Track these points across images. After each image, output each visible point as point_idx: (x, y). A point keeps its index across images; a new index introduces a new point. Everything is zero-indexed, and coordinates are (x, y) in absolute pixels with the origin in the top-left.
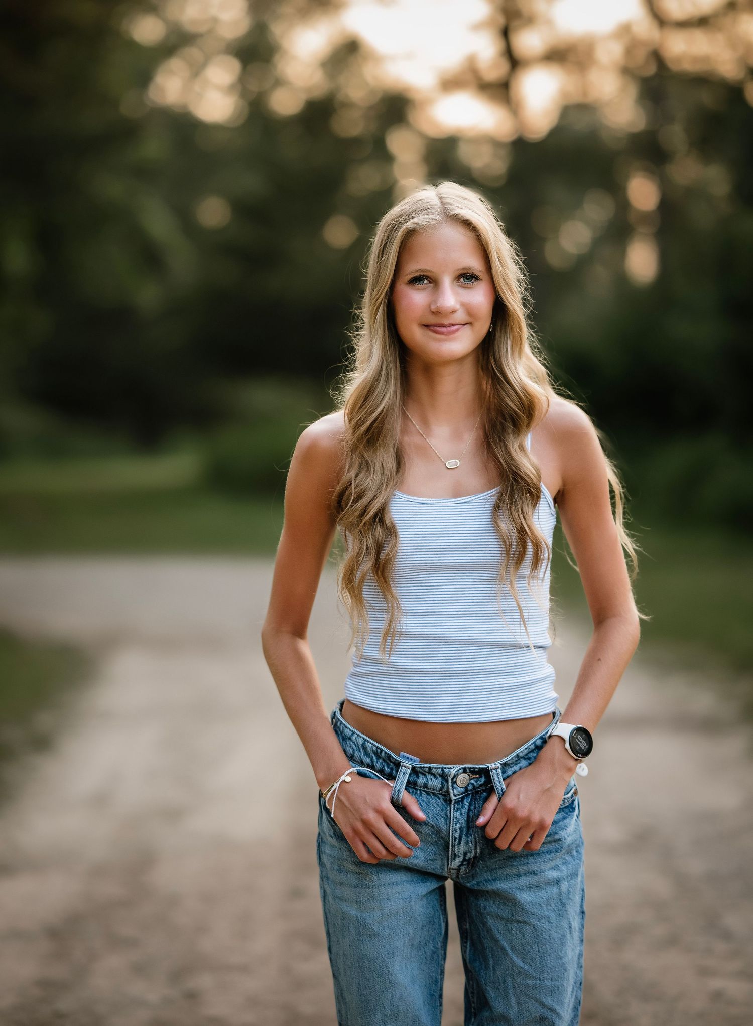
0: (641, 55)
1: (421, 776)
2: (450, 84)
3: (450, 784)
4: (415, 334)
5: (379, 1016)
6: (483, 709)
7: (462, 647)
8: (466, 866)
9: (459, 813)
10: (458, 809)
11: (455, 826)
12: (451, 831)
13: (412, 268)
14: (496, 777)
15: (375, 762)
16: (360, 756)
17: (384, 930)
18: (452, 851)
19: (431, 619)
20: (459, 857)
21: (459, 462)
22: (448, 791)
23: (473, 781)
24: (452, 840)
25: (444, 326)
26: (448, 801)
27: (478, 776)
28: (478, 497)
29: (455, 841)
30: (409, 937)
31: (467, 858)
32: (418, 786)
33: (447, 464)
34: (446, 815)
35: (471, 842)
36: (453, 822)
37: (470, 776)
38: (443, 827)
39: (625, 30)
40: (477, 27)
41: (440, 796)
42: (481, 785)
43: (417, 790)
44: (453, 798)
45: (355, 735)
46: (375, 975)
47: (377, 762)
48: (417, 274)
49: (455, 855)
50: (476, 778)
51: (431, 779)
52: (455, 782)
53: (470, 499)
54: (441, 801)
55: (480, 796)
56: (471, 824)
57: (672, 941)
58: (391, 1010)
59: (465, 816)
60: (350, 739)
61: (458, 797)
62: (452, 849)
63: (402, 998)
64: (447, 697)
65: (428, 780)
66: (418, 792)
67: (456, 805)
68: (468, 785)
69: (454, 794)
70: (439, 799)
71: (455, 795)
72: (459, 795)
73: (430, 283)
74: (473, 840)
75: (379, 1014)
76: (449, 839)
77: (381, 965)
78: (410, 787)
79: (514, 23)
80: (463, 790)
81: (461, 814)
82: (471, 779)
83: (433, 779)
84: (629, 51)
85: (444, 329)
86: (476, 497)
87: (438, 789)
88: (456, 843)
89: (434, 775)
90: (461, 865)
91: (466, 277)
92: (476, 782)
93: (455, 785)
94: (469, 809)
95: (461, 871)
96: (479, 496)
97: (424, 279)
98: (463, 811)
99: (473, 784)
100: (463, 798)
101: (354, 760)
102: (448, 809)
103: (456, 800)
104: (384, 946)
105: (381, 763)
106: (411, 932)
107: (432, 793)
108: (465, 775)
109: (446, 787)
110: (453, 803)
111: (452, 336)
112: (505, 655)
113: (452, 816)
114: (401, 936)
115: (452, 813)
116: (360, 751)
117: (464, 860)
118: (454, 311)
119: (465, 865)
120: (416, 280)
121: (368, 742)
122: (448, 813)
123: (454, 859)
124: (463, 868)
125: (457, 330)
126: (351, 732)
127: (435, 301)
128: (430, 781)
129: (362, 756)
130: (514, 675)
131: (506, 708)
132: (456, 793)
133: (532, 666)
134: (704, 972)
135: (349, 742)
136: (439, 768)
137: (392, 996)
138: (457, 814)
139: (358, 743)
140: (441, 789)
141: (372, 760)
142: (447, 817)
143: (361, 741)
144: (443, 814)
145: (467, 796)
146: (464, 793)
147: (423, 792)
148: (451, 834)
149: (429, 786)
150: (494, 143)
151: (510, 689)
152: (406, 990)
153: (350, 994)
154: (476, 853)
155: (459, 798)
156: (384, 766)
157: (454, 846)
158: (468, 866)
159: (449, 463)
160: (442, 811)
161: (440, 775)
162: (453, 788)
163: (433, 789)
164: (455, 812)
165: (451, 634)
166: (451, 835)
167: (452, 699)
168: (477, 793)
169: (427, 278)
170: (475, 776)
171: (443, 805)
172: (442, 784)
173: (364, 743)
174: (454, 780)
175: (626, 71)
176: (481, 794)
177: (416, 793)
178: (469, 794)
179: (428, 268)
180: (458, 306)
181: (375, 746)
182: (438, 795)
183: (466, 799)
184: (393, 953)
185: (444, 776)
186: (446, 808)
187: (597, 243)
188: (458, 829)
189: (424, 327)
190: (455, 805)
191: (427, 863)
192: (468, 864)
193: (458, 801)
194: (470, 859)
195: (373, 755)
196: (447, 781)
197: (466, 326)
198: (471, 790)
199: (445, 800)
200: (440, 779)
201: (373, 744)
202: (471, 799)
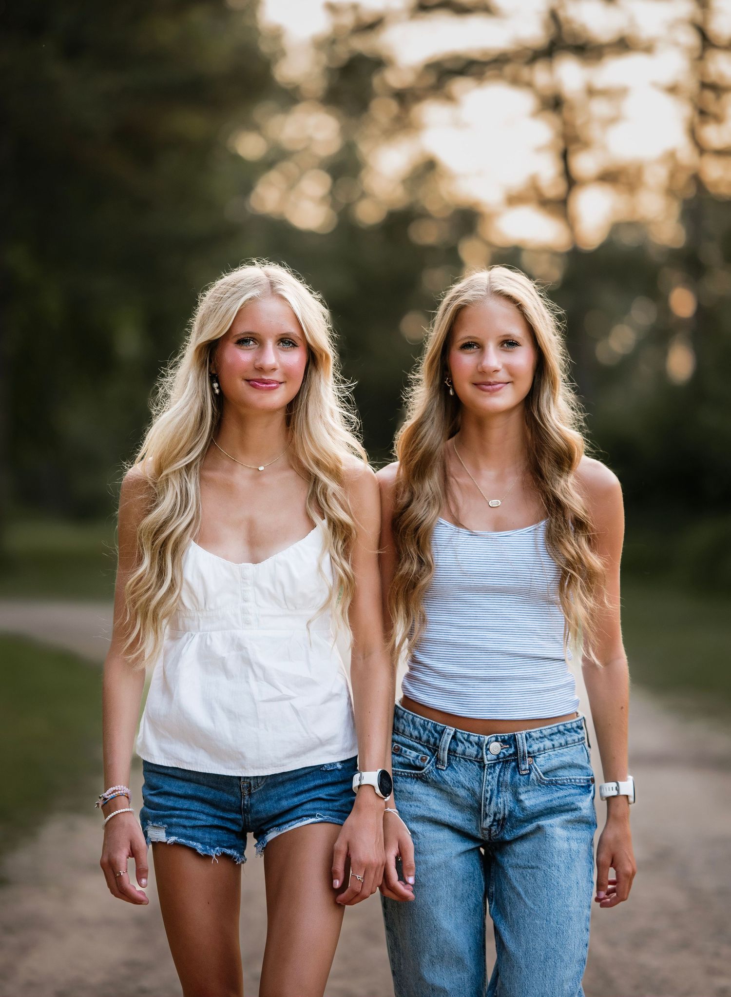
0: (682, 179)
1: (460, 744)
2: (514, 200)
3: (484, 750)
4: (467, 390)
5: (427, 957)
6: (516, 709)
7: (499, 657)
8: (496, 827)
9: (491, 777)
10: (490, 773)
11: (486, 788)
12: (483, 792)
13: (463, 335)
14: (520, 740)
15: (422, 734)
16: (410, 731)
17: (429, 881)
18: (484, 810)
19: (474, 632)
20: (490, 816)
21: (500, 502)
22: (482, 758)
23: (504, 751)
24: (484, 800)
25: (490, 384)
26: (482, 766)
27: (508, 746)
28: (517, 532)
29: (486, 801)
30: (452, 888)
31: (497, 819)
32: (457, 754)
33: (490, 502)
34: (480, 779)
35: (500, 803)
36: (486, 784)
37: (501, 746)
38: (477, 790)
39: (671, 156)
40: (539, 150)
41: (475, 763)
42: (510, 755)
43: (456, 757)
44: (487, 762)
45: (406, 714)
46: (423, 921)
47: (424, 734)
48: (466, 341)
49: (486, 814)
50: (507, 748)
51: (469, 747)
52: (489, 749)
53: (510, 533)
54: (476, 767)
55: (509, 765)
56: (500, 788)
57: (685, 945)
58: (437, 952)
59: (496, 780)
60: (402, 717)
61: (491, 762)
62: (484, 809)
63: (446, 941)
64: (487, 697)
65: (466, 748)
66: (458, 759)
67: (489, 770)
68: (500, 753)
69: (488, 759)
70: (475, 766)
71: (488, 761)
72: (491, 761)
73: (478, 348)
74: (502, 802)
75: (427, 955)
76: (481, 801)
77: (427, 912)
78: (451, 755)
79: (572, 148)
80: (495, 757)
81: (492, 778)
82: (502, 749)
83: (470, 747)
84: (672, 176)
85: (490, 387)
86: (516, 532)
87: (474, 756)
88: (487, 803)
89: (471, 743)
90: (492, 825)
91: (508, 343)
92: (507, 751)
93: (488, 752)
94: (499, 775)
95: (492, 832)
96: (519, 531)
97: (474, 345)
98: (494, 775)
99: (504, 753)
100: (495, 764)
101: (405, 735)
102: (482, 774)
103: (488, 764)
104: (430, 895)
105: (427, 735)
106: (453, 883)
107: (469, 759)
108: (497, 744)
109: (480, 754)
110: (486, 767)
111: (496, 393)
112: (536, 665)
113: (485, 779)
114: (444, 887)
115: (485, 776)
116: (409, 726)
117: (494, 820)
118: (496, 371)
119: (495, 825)
120: (467, 346)
121: (416, 717)
122: (482, 778)
123: (486, 819)
124: (494, 828)
125: (500, 388)
126: (403, 712)
127: (481, 363)
128: (467, 748)
129: (411, 729)
130: (542, 682)
131: (535, 709)
132: (489, 759)
133: (557, 674)
134: (712, 972)
135: (401, 720)
136: (477, 736)
137: (437, 940)
138: (489, 778)
139: (408, 719)
140: (476, 756)
141: (419, 733)
142: (481, 781)
143: (410, 717)
144: (478, 778)
145: (499, 762)
146: (496, 760)
147: (462, 759)
148: (483, 794)
149: (467, 754)
150: (551, 252)
151: (539, 692)
152: (450, 935)
153: (404, 939)
154: (504, 814)
155: (491, 764)
156: (429, 737)
157: (485, 806)
158: (498, 827)
159: (492, 502)
160: (477, 776)
161: (476, 744)
162: (487, 754)
163: (470, 756)
164: (488, 776)
165: (490, 645)
166: (483, 796)
167: (491, 700)
168: (507, 761)
169: (476, 344)
170: (506, 746)
171: (478, 771)
172: (478, 751)
173: (413, 719)
174: (488, 747)
175: (670, 192)
176: (510, 763)
177: (456, 760)
178: (500, 762)
179: (475, 335)
180: (500, 367)
181: (423, 719)
182: (474, 762)
183: (497, 766)
184: (437, 902)
185: (479, 745)
186: (480, 773)
187: (640, 346)
188: (489, 790)
189: (474, 385)
190: (487, 770)
191: (464, 823)
192: (498, 825)
193: (491, 766)
194: (499, 820)
195: (420, 728)
196: (482, 749)
197: (508, 385)
198: (502, 758)
199: (480, 767)
200: (476, 747)
201: (420, 718)
202: (502, 766)
